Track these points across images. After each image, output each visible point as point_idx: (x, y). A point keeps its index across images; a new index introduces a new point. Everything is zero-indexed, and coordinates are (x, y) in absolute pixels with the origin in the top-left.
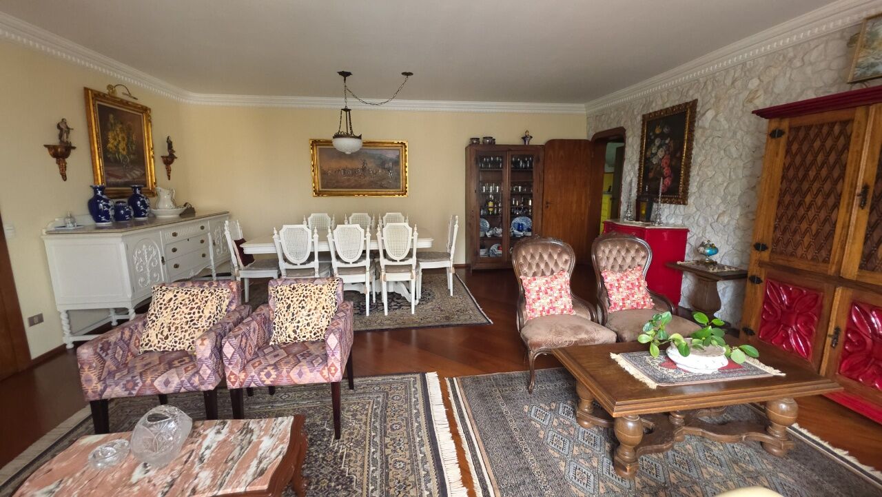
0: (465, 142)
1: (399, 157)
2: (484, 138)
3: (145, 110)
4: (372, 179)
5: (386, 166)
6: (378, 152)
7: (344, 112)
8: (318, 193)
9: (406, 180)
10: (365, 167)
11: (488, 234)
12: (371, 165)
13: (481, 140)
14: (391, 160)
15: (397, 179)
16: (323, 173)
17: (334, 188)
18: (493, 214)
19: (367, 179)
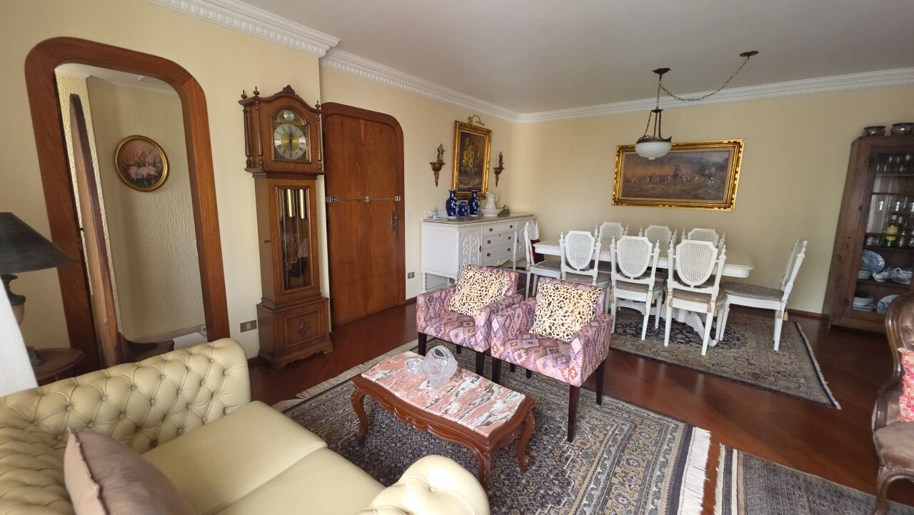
0: (855, 131)
1: (727, 160)
2: (895, 125)
3: (488, 132)
4: (684, 188)
5: (707, 172)
6: (698, 156)
7: (654, 114)
8: (617, 202)
9: (734, 189)
10: (678, 174)
11: (878, 277)
12: (685, 171)
13: (888, 132)
14: (714, 164)
15: (721, 187)
16: (627, 181)
17: (636, 197)
18: (895, 244)
19: (678, 187)
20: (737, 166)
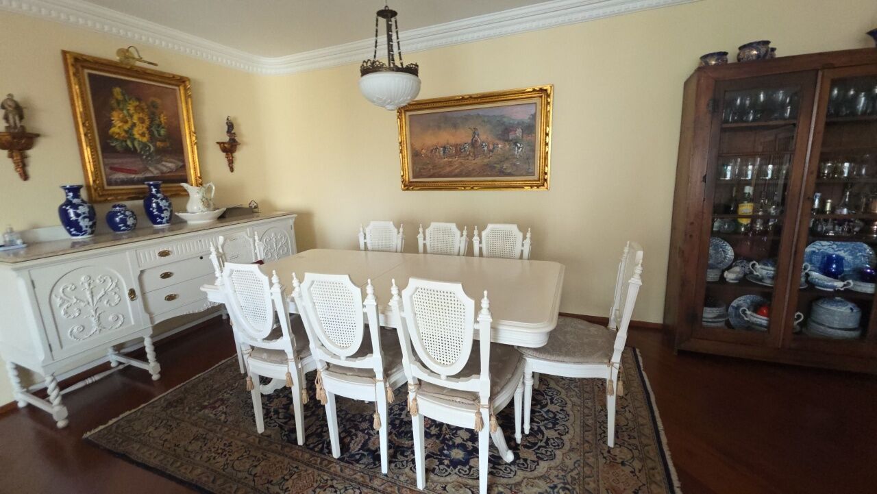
1: (534, 116)
2: (742, 48)
3: (181, 81)
4: (486, 161)
5: (511, 136)
8: (408, 186)
9: (546, 159)
10: (476, 141)
11: (730, 276)
15: (530, 158)
16: (416, 155)
17: (430, 177)
19: (479, 161)
20: (547, 125)
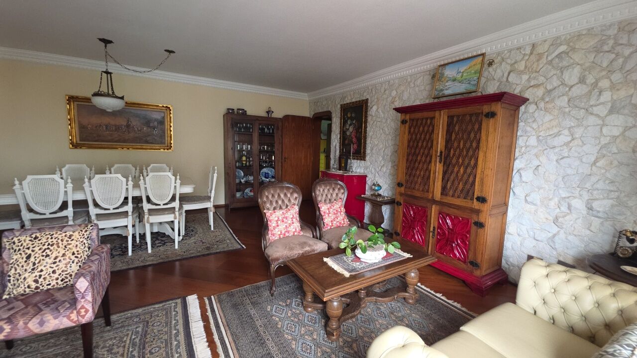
0: (223, 111)
1: (164, 118)
2: (238, 109)
4: (137, 135)
6: (143, 113)
7: (104, 75)
8: (75, 146)
9: (171, 137)
11: (243, 181)
12: (135, 123)
13: (236, 111)
14: (156, 120)
15: (162, 136)
16: (82, 128)
17: (95, 141)
18: (246, 165)
19: (132, 135)
20: (170, 122)
